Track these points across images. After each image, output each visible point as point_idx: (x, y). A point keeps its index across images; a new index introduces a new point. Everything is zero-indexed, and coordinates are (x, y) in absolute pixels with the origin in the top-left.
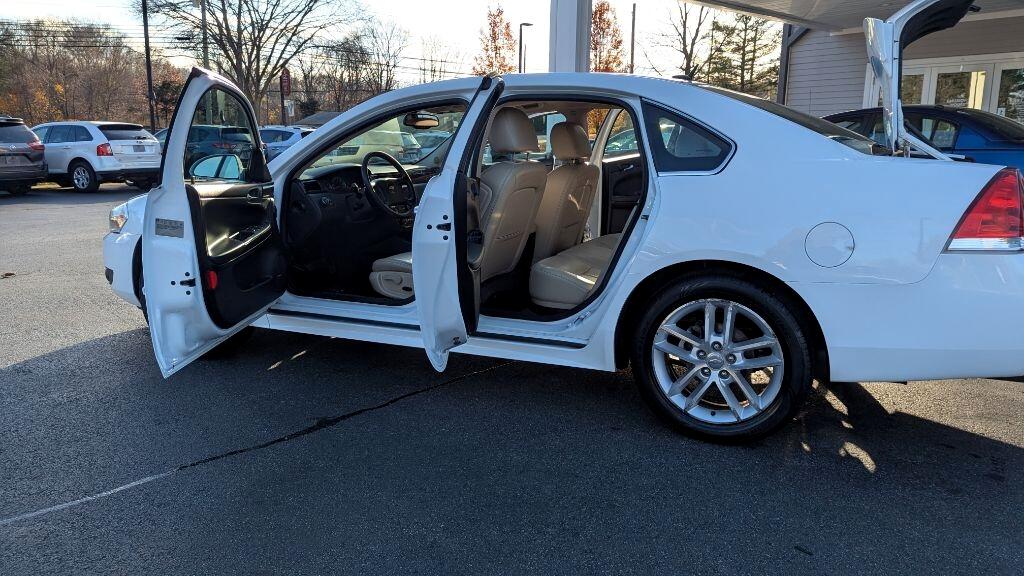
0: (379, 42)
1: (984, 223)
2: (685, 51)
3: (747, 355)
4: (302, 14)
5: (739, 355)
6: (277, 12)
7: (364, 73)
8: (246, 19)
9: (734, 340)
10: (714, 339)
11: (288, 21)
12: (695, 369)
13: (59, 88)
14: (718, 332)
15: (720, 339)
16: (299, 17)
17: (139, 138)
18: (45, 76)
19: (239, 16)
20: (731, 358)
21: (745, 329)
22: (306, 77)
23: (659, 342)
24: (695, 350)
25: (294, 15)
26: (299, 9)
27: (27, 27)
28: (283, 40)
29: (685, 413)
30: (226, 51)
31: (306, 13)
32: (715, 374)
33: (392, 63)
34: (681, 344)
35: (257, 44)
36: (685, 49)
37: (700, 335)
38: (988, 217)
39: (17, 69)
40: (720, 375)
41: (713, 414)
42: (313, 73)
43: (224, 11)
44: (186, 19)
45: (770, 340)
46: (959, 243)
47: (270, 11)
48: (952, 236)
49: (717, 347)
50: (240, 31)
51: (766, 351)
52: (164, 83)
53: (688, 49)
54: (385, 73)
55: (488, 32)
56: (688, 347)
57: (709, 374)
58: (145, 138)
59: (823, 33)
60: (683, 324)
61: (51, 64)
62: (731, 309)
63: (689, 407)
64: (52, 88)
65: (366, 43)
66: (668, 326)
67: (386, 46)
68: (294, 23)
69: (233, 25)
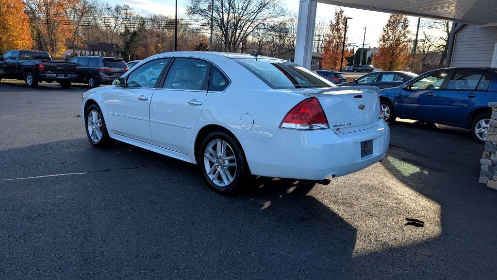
1: (294, 118)
4: (256, 13)
5: (226, 161)
6: (245, 13)
11: (249, 17)
12: (215, 165)
13: (160, 45)
16: (254, 16)
18: (154, 40)
19: (228, 14)
22: (260, 42)
24: (215, 158)
25: (253, 13)
26: (256, 11)
27: (151, 19)
31: (258, 13)
35: (236, 26)
39: (145, 37)
41: (220, 183)
42: (263, 40)
43: (222, 13)
44: (207, 16)
45: (234, 156)
46: (285, 125)
47: (242, 12)
48: (282, 122)
49: (220, 157)
50: (228, 22)
51: (233, 161)
52: (200, 44)
55: (335, 21)
57: (218, 167)
61: (158, 35)
63: (213, 180)
64: (157, 45)
65: (288, 26)
68: (253, 17)
69: (225, 19)
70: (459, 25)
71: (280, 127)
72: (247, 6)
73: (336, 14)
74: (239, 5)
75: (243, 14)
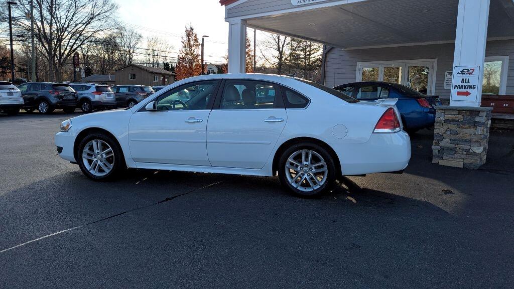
0: (125, 40)
1: (384, 124)
2: (279, 50)
3: (316, 168)
4: (85, 25)
5: (313, 168)
6: (71, 23)
7: (117, 55)
8: (54, 26)
9: (312, 163)
10: (305, 163)
11: (77, 28)
12: (300, 173)
14: (306, 161)
15: (307, 163)
16: (83, 27)
17: (11, 89)
19: (51, 25)
20: (311, 169)
21: (315, 159)
22: (84, 56)
23: (287, 165)
24: (299, 167)
25: (81, 25)
26: (84, 22)
28: (74, 38)
29: (296, 189)
30: (42, 43)
32: (306, 175)
33: (131, 51)
34: (295, 165)
35: (60, 40)
36: (279, 48)
37: (301, 162)
38: (384, 122)
40: (308, 175)
41: (305, 189)
42: (89, 54)
43: (42, 23)
44: (20, 25)
45: (323, 162)
46: (377, 130)
47: (67, 22)
48: (375, 128)
49: (306, 166)
50: (51, 33)
51: (322, 166)
53: (281, 49)
54: (128, 56)
55: (185, 38)
56: (297, 166)
57: (304, 175)
58: (13, 89)
59: (339, 49)
60: (295, 159)
62: (310, 153)
63: (297, 187)
65: (118, 40)
66: (290, 160)
67: (128, 41)
68: (81, 29)
69: (47, 30)
70: (329, 47)
71: (373, 132)
72: (73, 15)
73: (186, 31)
74: (61, 14)
75: (68, 24)
